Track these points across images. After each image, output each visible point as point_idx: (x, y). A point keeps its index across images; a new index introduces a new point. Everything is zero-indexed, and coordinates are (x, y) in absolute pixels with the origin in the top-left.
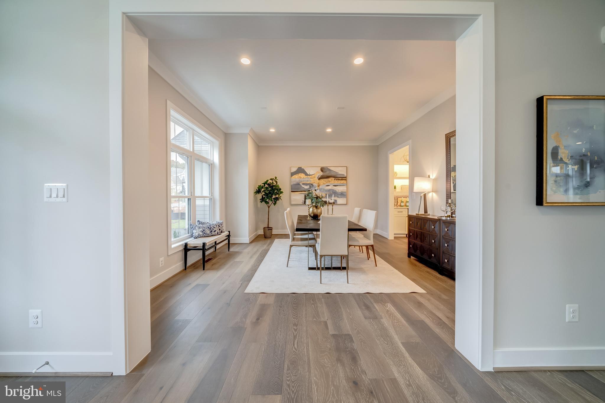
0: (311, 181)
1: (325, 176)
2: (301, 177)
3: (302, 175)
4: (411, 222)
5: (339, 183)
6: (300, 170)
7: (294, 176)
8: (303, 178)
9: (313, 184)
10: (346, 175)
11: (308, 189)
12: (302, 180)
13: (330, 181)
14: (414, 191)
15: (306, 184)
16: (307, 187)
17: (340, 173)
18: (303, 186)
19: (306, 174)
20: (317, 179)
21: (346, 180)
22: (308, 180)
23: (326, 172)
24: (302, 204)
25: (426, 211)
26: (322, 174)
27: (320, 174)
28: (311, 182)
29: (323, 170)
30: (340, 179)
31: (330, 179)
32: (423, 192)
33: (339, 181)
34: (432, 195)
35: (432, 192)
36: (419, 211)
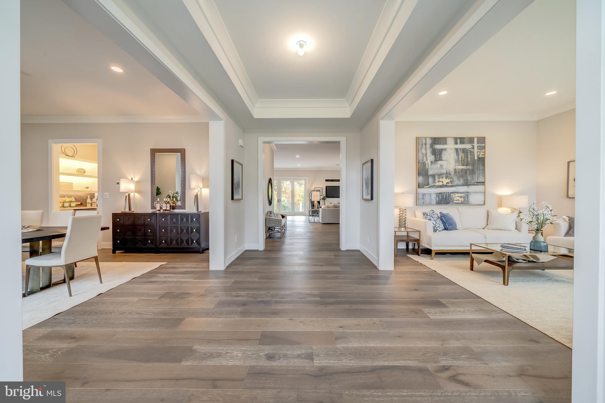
4: (117, 219)
14: (120, 191)
25: (130, 209)
32: (127, 192)
34: (134, 195)
35: (135, 192)
36: (125, 209)
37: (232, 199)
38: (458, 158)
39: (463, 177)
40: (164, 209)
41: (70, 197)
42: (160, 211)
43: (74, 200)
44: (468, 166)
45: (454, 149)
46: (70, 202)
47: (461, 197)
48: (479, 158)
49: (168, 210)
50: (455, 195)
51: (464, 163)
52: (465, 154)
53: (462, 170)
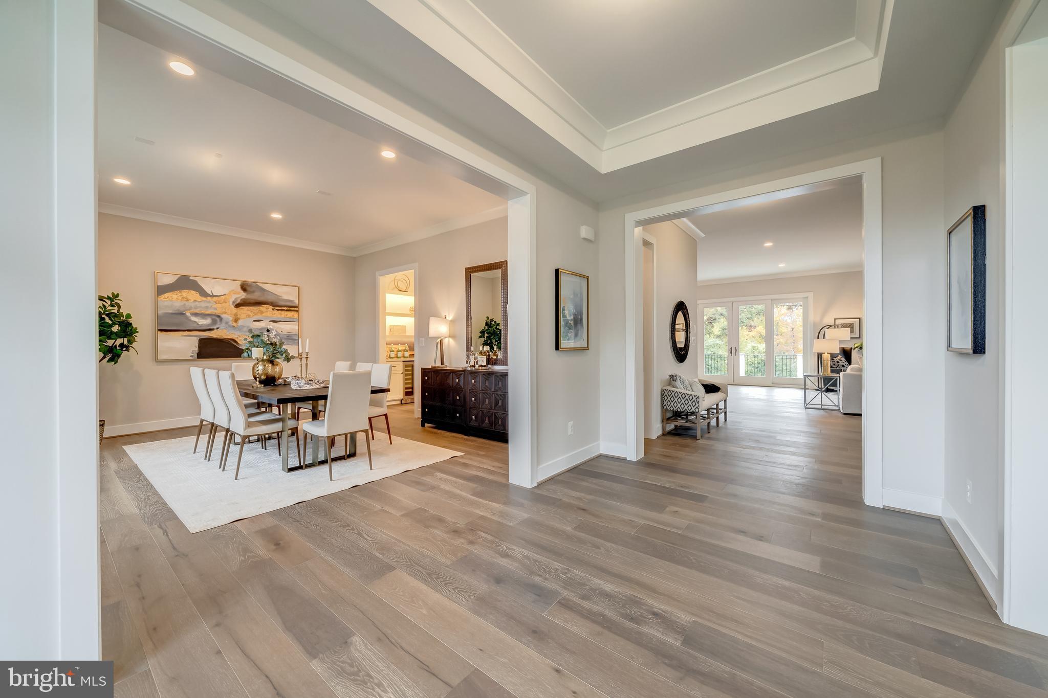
0: (215, 309)
1: (252, 301)
2: (189, 297)
3: (193, 295)
4: (426, 378)
5: (283, 316)
6: (185, 283)
7: (166, 295)
8: (195, 301)
9: (223, 316)
10: (296, 302)
11: (209, 325)
12: (193, 305)
13: (262, 312)
14: (430, 336)
15: (204, 316)
16: (204, 322)
17: (285, 297)
18: (194, 319)
19: (203, 293)
20: (233, 307)
21: (297, 311)
22: (207, 307)
23: (253, 292)
24: (191, 358)
25: (442, 363)
26: (243, 297)
27: (238, 296)
28: (217, 312)
29: (248, 289)
30: (285, 308)
31: (263, 308)
32: (439, 338)
33: (283, 312)
34: (449, 341)
35: (449, 337)
36: (435, 362)
37: (557, 348)
40: (480, 363)
41: (403, 344)
42: (474, 367)
43: (407, 348)
46: (404, 351)
49: (485, 366)
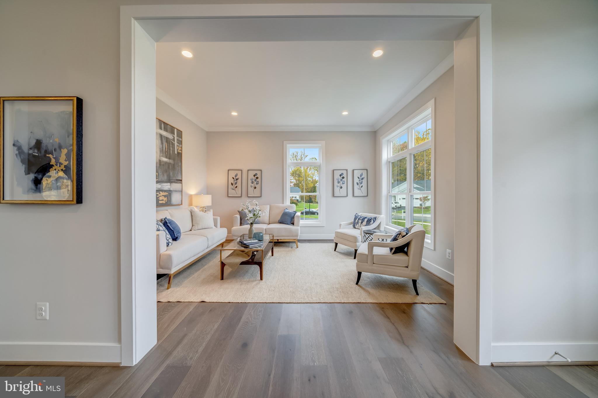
38: (163, 147)
39: (166, 172)
44: (171, 160)
45: (159, 135)
47: (165, 196)
48: (178, 153)
50: (160, 194)
51: (167, 155)
52: (168, 144)
53: (166, 163)
